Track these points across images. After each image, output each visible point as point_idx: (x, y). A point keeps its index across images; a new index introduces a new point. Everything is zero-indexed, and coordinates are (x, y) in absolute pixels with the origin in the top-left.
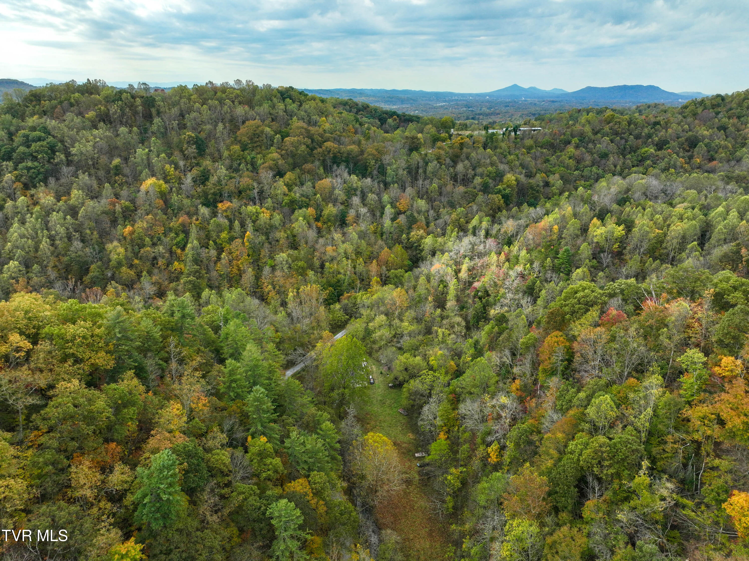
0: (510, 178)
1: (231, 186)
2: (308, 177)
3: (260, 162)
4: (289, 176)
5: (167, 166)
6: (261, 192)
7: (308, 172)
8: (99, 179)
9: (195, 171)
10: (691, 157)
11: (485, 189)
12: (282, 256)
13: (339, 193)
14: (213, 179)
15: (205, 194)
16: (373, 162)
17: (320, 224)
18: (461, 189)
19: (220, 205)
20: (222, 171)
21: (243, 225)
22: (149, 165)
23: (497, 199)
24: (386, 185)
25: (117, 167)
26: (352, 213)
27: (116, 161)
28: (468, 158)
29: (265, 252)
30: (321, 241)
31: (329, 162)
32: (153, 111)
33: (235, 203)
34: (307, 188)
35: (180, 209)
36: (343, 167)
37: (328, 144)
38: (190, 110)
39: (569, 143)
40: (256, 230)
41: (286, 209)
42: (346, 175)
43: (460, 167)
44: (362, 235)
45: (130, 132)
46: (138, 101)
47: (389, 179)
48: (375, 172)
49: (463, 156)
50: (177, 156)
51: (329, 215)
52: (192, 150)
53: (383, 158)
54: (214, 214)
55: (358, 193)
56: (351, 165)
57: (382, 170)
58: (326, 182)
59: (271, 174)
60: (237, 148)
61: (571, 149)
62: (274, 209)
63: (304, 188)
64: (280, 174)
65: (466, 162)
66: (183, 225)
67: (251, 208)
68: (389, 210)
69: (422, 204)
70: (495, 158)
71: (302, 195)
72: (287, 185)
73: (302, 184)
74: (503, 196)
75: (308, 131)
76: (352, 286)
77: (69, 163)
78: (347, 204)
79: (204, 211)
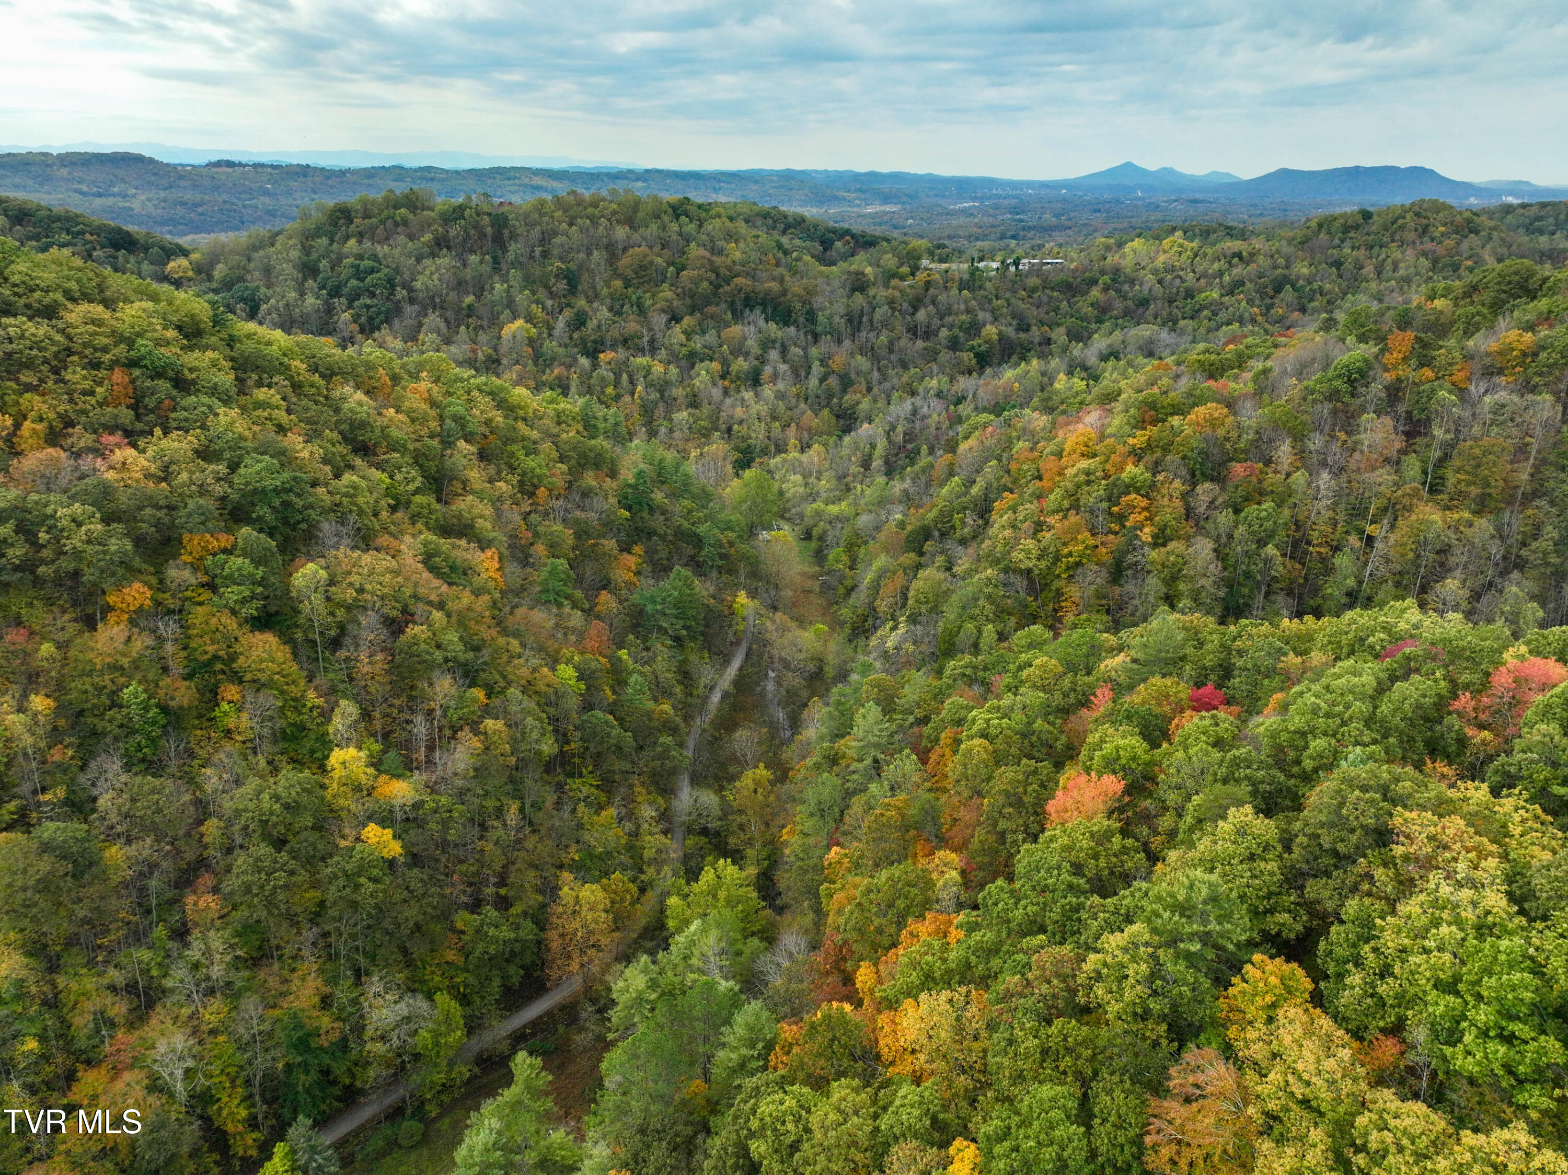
0: (991, 331)
1: (614, 333)
2: (711, 323)
3: (649, 302)
4: (687, 321)
5: (534, 306)
6: (652, 341)
7: (712, 317)
8: (447, 322)
9: (568, 314)
10: (1269, 307)
11: (954, 345)
12: (682, 416)
13: (752, 344)
14: (592, 324)
15: (583, 341)
16: (799, 306)
17: (726, 383)
18: (920, 344)
19: (602, 356)
20: (604, 313)
21: (632, 382)
22: (510, 304)
23: (967, 357)
24: (816, 337)
25: (470, 307)
26: (768, 370)
27: (469, 299)
28: (933, 303)
29: (660, 411)
30: (728, 401)
31: (739, 306)
32: (506, 232)
33: (621, 354)
34: (711, 337)
35: (553, 359)
36: (757, 311)
37: (739, 280)
38: (555, 233)
39: (1094, 282)
40: (649, 385)
41: (684, 363)
42: (761, 323)
43: (921, 315)
44: (781, 396)
45: (481, 262)
46: (486, 219)
47: (819, 329)
48: (802, 320)
49: (927, 300)
50: (542, 293)
51: (738, 372)
52: (562, 286)
53: (813, 300)
54: (595, 366)
55: (778, 345)
56: (769, 310)
57: (811, 317)
58: (736, 330)
59: (664, 318)
60: (618, 283)
61: (1095, 293)
62: (669, 363)
63: (707, 337)
64: (675, 318)
65: (931, 308)
66: (559, 378)
67: (641, 360)
68: (817, 369)
69: (862, 362)
70: (974, 303)
71: (705, 347)
72: (685, 332)
73: (704, 332)
74: (977, 355)
75: (711, 262)
76: (765, 452)
77: (412, 301)
78: (762, 359)
79: (584, 361)
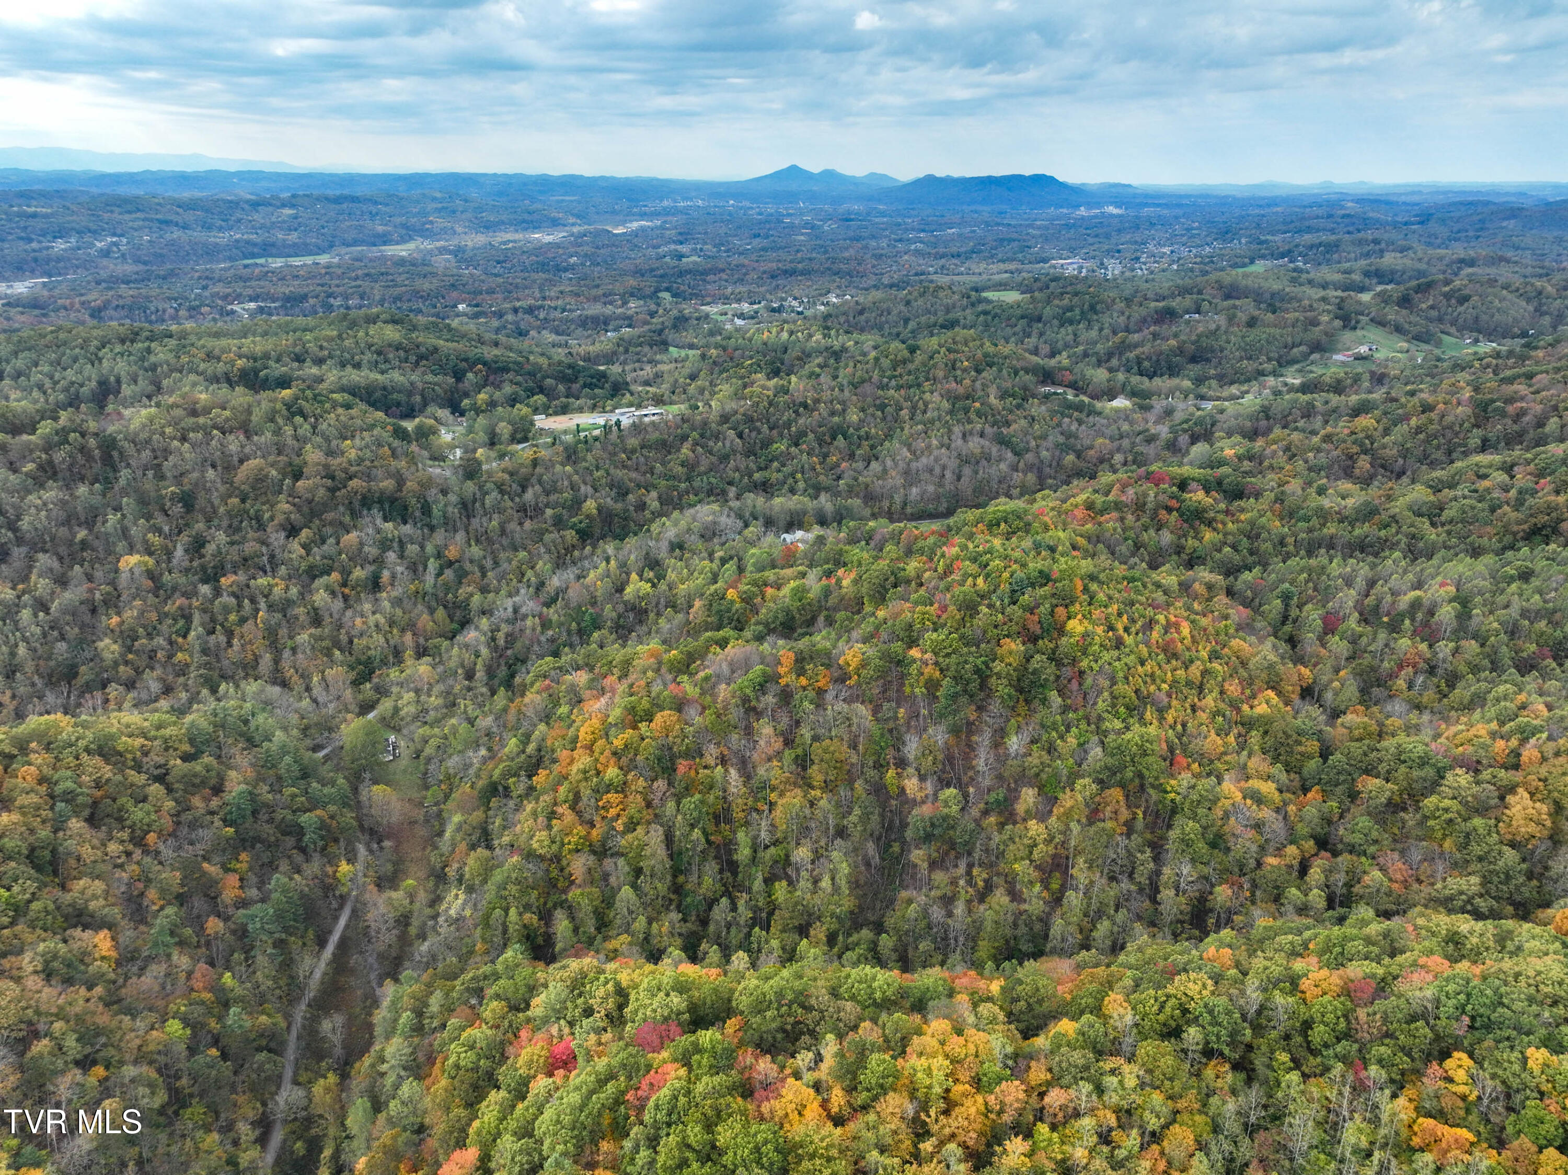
0: (590, 506)
1: (234, 554)
2: (329, 530)
3: (267, 516)
4: (305, 533)
5: (150, 535)
6: (272, 557)
7: (331, 524)
8: (61, 559)
9: (184, 538)
11: (559, 523)
12: (303, 637)
13: (371, 551)
14: (210, 548)
15: (203, 568)
16: (414, 501)
17: (347, 591)
18: (528, 525)
19: (223, 580)
20: (221, 537)
21: (253, 601)
22: (125, 533)
23: (570, 535)
24: (432, 529)
25: (83, 542)
26: (386, 574)
27: (82, 534)
28: (540, 482)
29: (283, 632)
30: (349, 613)
31: (357, 505)
32: (115, 454)
33: (241, 577)
34: (329, 547)
35: (174, 589)
36: (375, 511)
37: (354, 483)
38: (167, 452)
39: (684, 438)
40: (271, 607)
41: (304, 577)
42: (379, 521)
43: (529, 495)
44: (397, 602)
45: (91, 493)
46: (92, 442)
47: (435, 522)
48: (418, 514)
49: (534, 480)
50: (159, 519)
51: (358, 580)
52: (178, 509)
53: (428, 493)
54: (217, 592)
55: (395, 545)
56: (387, 506)
57: (426, 510)
58: (351, 538)
59: (283, 535)
60: (235, 501)
61: (685, 451)
62: (290, 577)
63: (325, 547)
64: (292, 531)
65: (537, 487)
66: (181, 608)
67: (262, 581)
68: (432, 565)
69: (476, 551)
70: (576, 477)
71: (324, 557)
72: (304, 546)
73: (323, 542)
74: (578, 532)
75: (326, 466)
76: (384, 662)
77: (20, 541)
78: (379, 561)
79: (205, 589)
